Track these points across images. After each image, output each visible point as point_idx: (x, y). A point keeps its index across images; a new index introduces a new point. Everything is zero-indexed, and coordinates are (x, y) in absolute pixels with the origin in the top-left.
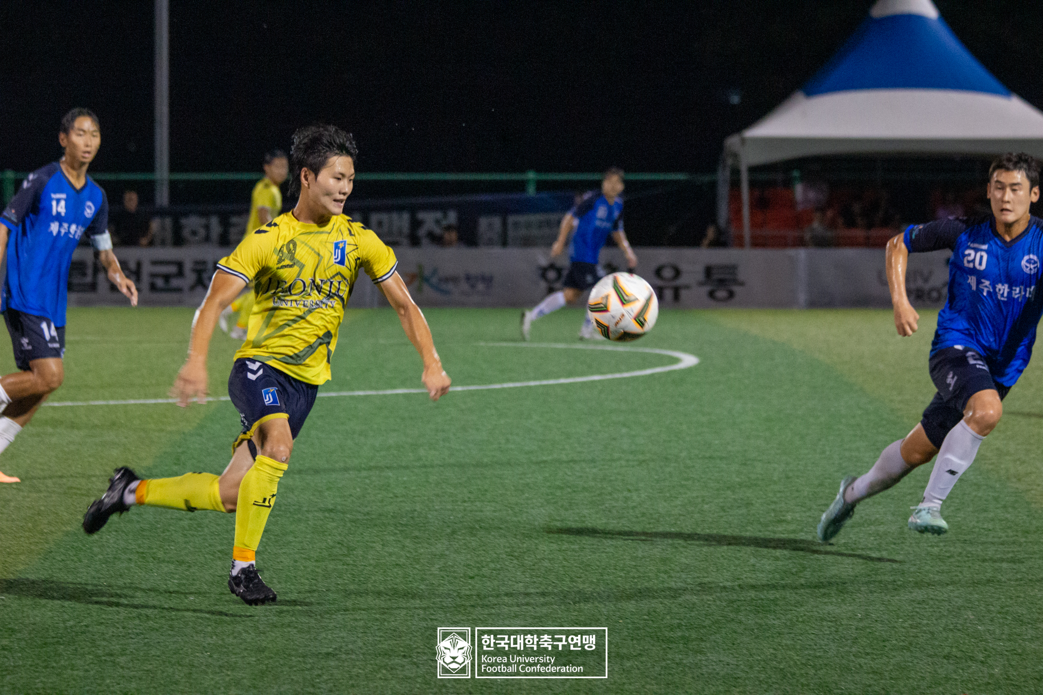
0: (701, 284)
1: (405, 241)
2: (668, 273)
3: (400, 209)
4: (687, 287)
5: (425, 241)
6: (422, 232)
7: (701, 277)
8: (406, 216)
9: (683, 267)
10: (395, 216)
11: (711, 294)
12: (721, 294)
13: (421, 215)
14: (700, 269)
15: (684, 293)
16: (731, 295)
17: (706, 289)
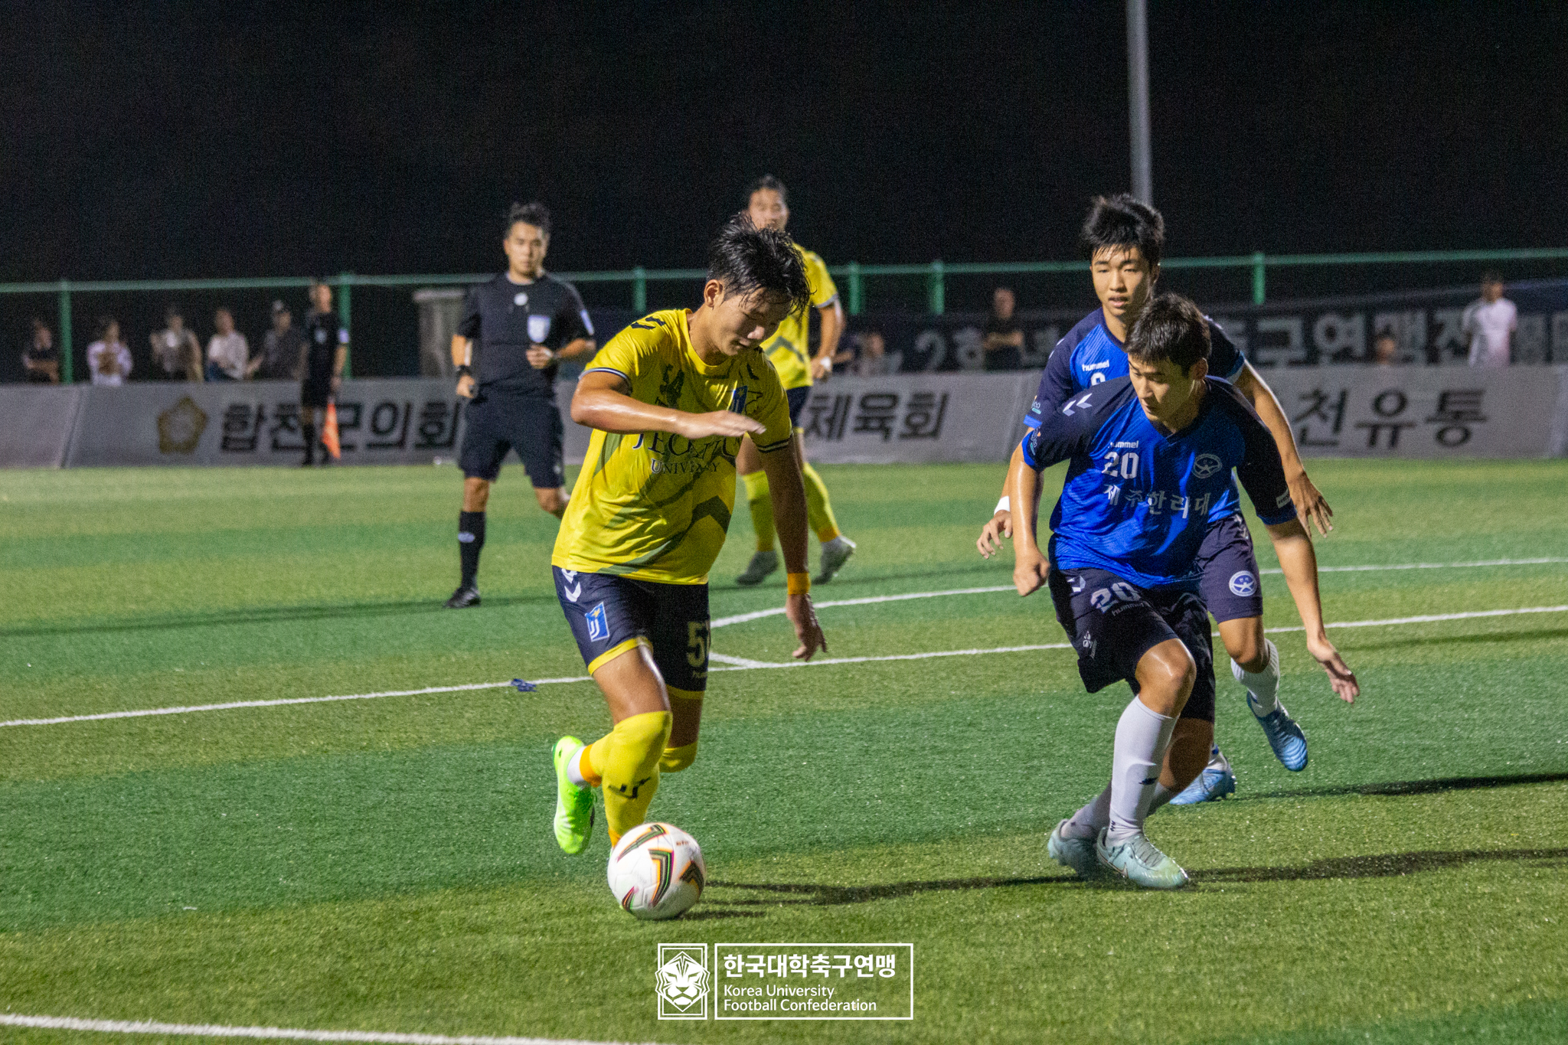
0: (1430, 420)
1: (1421, 356)
2: (1389, 404)
3: (1412, 306)
4: (1411, 425)
5: (1446, 355)
6: (1442, 341)
7: (1432, 409)
8: (1421, 316)
9: (1412, 395)
10: (1407, 317)
11: (1440, 436)
12: (1453, 435)
13: (1441, 316)
14: (1433, 396)
15: (1405, 435)
16: (1467, 435)
17: (1436, 427)
